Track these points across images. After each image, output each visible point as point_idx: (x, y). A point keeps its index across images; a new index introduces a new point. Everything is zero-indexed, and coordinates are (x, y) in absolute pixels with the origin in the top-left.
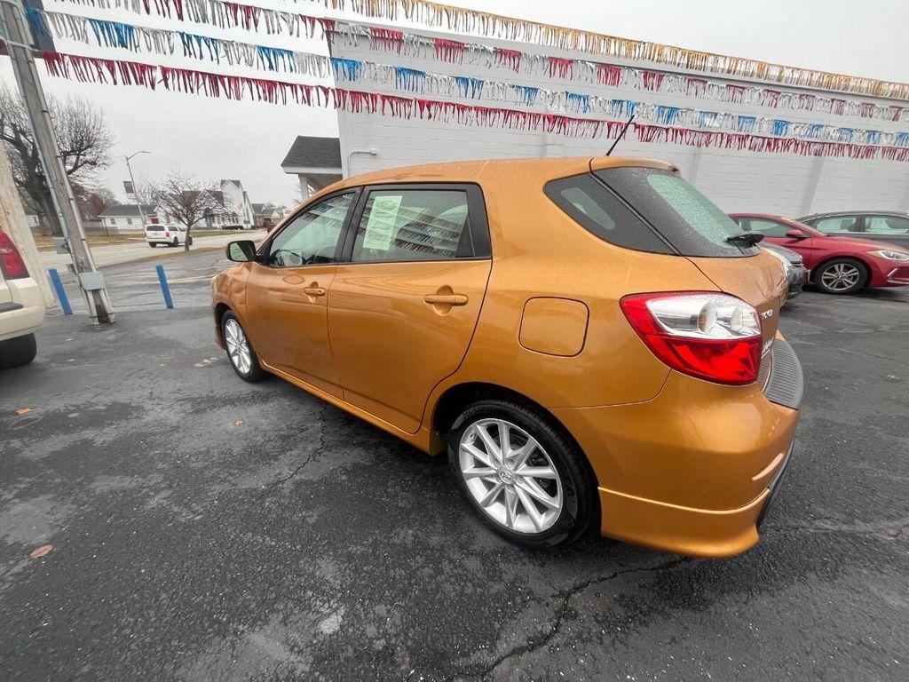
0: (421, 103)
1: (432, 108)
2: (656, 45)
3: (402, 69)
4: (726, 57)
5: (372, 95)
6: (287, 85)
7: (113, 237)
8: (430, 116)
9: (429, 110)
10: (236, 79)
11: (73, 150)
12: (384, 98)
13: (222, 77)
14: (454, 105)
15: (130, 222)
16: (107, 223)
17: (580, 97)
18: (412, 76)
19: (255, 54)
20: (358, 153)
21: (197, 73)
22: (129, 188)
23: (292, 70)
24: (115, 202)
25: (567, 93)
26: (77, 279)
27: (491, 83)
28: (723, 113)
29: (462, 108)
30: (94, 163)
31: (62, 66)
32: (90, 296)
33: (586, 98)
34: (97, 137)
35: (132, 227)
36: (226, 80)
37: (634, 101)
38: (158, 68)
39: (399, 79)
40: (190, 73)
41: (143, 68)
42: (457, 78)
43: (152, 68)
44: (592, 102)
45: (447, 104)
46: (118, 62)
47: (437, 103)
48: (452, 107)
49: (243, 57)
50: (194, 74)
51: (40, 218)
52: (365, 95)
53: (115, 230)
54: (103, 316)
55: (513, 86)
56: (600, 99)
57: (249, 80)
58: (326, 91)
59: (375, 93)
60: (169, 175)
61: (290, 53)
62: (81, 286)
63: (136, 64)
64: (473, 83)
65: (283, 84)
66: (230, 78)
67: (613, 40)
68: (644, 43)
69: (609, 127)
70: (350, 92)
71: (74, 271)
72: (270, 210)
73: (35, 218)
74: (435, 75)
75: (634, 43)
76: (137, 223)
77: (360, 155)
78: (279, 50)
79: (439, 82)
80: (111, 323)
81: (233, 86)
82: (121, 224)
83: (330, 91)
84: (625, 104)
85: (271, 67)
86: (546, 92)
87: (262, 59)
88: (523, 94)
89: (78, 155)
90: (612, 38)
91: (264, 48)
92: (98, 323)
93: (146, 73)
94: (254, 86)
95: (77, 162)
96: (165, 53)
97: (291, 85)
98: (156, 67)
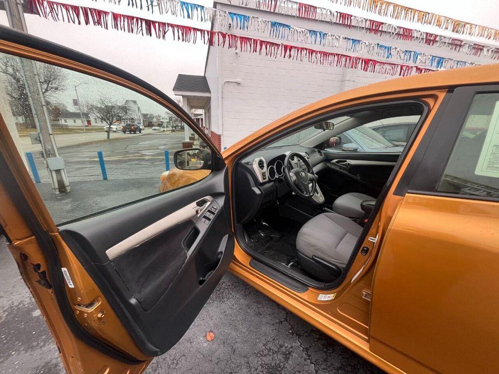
0: (286, 47)
1: (293, 50)
2: (436, 15)
3: (275, 23)
4: (476, 25)
5: (254, 40)
6: (198, 30)
7: (66, 130)
8: (290, 56)
9: (290, 52)
10: (164, 24)
11: (45, 81)
12: (262, 42)
13: (154, 23)
14: (306, 49)
15: (75, 122)
16: (62, 122)
17: (386, 48)
18: (281, 28)
19: (179, 7)
20: (229, 82)
21: (137, 19)
22: (76, 102)
23: (202, 20)
24: (67, 111)
25: (378, 44)
26: (45, 162)
27: (331, 35)
28: (470, 62)
29: (312, 52)
30: (56, 89)
31: (42, 8)
32: (54, 174)
33: (389, 49)
34: (59, 74)
35: (76, 124)
36: (157, 25)
37: (418, 52)
38: (110, 14)
39: (272, 30)
40: (133, 18)
41: (99, 13)
42: (310, 31)
43: (106, 13)
44: (393, 52)
45: (302, 49)
46: (82, 8)
47: (295, 47)
48: (305, 51)
49: (170, 8)
50: (135, 19)
51: (26, 118)
52: (249, 39)
53: (67, 126)
54: (62, 187)
55: (346, 38)
56: (398, 49)
57: (172, 26)
58: (224, 36)
59: (257, 38)
60: (100, 96)
61: (202, 7)
62: (48, 167)
63: (95, 10)
64: (320, 34)
65: (195, 29)
66: (159, 23)
67: (410, 10)
68: (429, 14)
69: (401, 69)
70: (240, 37)
71: (43, 157)
72: (152, 117)
73: (22, 118)
74: (297, 28)
75: (423, 13)
76: (79, 123)
77: (230, 84)
78: (195, 5)
79: (299, 33)
80: (67, 193)
81: (161, 29)
82: (70, 122)
83: (227, 36)
84: (413, 53)
85: (189, 17)
86: (365, 43)
87: (183, 10)
88: (351, 43)
89: (48, 84)
90: (410, 8)
91: (184, 3)
92: (58, 193)
93: (102, 16)
94: (176, 30)
95: (47, 88)
96: (115, 3)
97: (201, 31)
98: (108, 13)
